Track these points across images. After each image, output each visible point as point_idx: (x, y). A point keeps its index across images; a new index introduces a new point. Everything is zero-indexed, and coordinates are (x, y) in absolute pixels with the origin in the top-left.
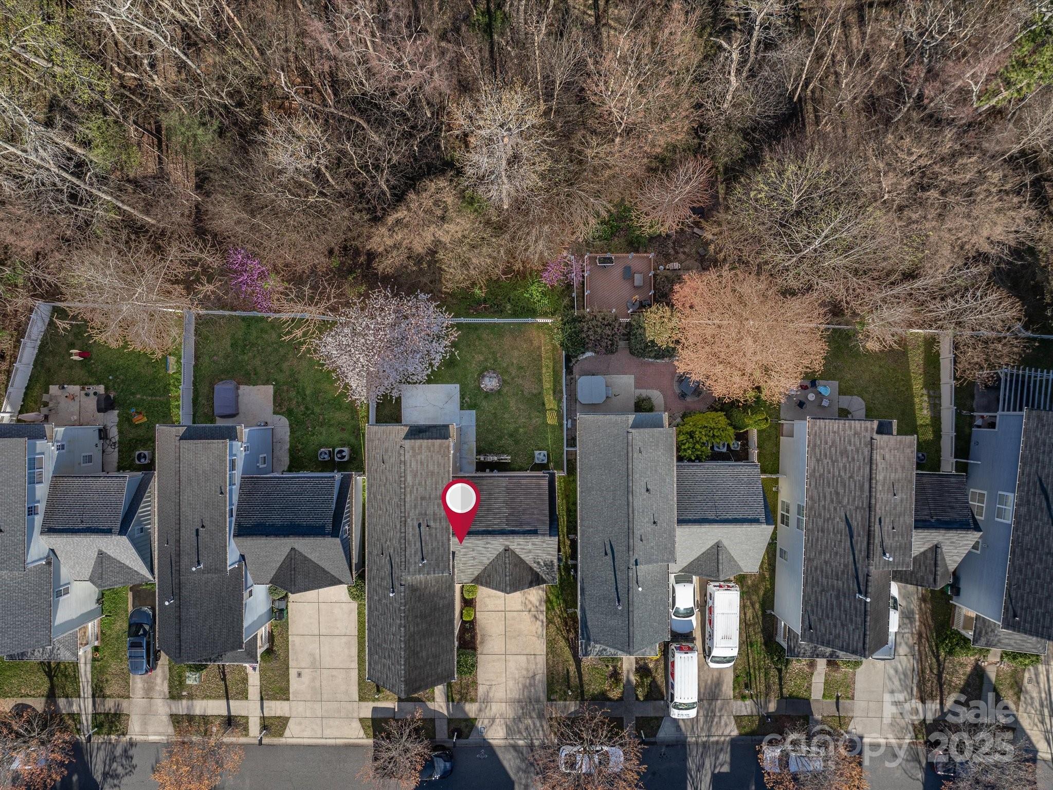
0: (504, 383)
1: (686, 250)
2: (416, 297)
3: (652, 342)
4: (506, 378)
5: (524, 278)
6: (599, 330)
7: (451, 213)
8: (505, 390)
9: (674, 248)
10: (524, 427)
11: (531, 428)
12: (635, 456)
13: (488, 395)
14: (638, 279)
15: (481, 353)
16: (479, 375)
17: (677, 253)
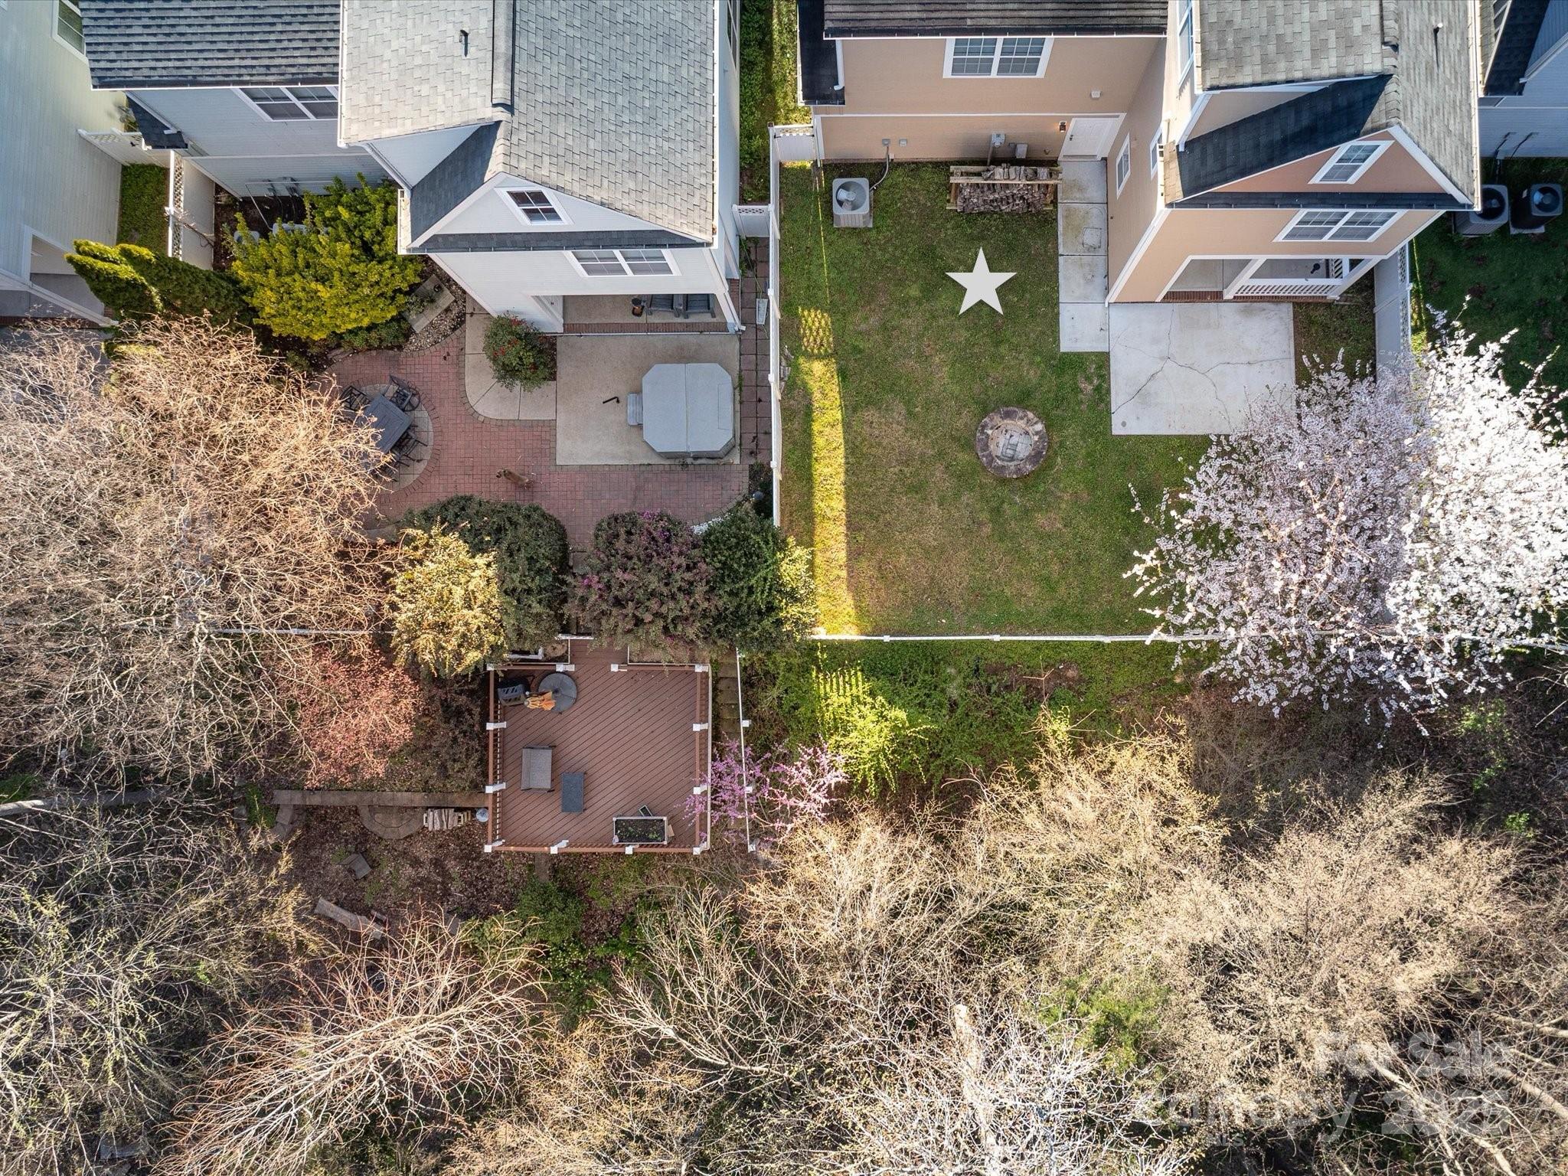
0: (971, 441)
1: (409, 871)
2: (1282, 695)
3: (477, 549)
4: (963, 457)
5: (904, 778)
6: (654, 583)
7: (1190, 987)
8: (965, 418)
9: (445, 873)
10: (905, 302)
11: (882, 299)
12: (484, 22)
13: (1021, 400)
14: (539, 770)
15: (1044, 537)
16: (1049, 465)
17: (437, 863)
